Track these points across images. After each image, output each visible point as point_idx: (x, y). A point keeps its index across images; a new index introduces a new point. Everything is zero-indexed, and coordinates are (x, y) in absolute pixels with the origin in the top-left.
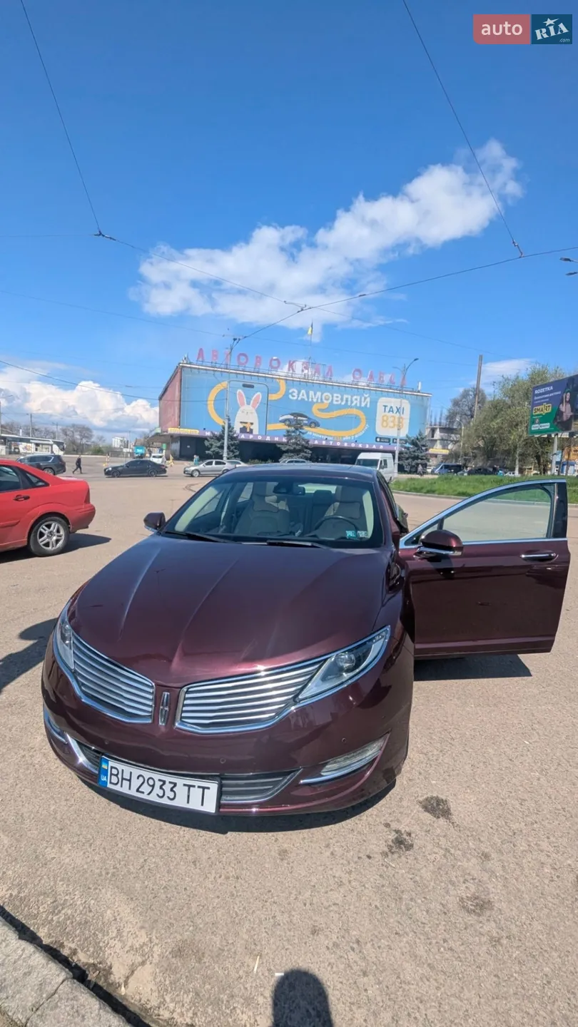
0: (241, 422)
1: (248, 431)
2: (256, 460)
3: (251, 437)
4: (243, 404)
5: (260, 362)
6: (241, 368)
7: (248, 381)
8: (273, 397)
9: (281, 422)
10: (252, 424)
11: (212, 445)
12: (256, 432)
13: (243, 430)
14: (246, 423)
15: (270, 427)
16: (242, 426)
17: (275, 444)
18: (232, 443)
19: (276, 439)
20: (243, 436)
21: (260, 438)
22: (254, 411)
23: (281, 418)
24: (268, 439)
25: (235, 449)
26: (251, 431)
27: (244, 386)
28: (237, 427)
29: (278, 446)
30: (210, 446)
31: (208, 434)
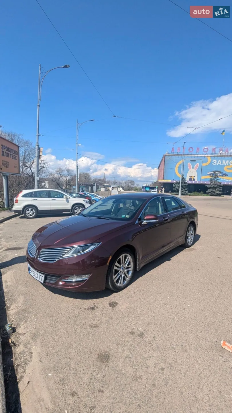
0: (189, 176)
1: (193, 179)
2: (195, 192)
3: (194, 182)
4: (190, 169)
5: (199, 150)
6: (190, 154)
7: (193, 158)
8: (204, 165)
9: (208, 175)
10: (194, 176)
11: (176, 186)
12: (196, 180)
13: (190, 179)
14: (192, 176)
15: (203, 177)
16: (190, 178)
17: (204, 185)
18: (185, 185)
19: (206, 183)
20: (190, 182)
21: (198, 182)
22: (195, 171)
23: (208, 174)
24: (202, 183)
25: (186, 187)
26: (194, 180)
27: (191, 161)
28: (187, 179)
29: (206, 185)
30: (175, 187)
31: (175, 181)
